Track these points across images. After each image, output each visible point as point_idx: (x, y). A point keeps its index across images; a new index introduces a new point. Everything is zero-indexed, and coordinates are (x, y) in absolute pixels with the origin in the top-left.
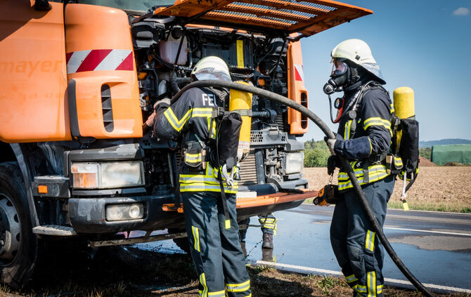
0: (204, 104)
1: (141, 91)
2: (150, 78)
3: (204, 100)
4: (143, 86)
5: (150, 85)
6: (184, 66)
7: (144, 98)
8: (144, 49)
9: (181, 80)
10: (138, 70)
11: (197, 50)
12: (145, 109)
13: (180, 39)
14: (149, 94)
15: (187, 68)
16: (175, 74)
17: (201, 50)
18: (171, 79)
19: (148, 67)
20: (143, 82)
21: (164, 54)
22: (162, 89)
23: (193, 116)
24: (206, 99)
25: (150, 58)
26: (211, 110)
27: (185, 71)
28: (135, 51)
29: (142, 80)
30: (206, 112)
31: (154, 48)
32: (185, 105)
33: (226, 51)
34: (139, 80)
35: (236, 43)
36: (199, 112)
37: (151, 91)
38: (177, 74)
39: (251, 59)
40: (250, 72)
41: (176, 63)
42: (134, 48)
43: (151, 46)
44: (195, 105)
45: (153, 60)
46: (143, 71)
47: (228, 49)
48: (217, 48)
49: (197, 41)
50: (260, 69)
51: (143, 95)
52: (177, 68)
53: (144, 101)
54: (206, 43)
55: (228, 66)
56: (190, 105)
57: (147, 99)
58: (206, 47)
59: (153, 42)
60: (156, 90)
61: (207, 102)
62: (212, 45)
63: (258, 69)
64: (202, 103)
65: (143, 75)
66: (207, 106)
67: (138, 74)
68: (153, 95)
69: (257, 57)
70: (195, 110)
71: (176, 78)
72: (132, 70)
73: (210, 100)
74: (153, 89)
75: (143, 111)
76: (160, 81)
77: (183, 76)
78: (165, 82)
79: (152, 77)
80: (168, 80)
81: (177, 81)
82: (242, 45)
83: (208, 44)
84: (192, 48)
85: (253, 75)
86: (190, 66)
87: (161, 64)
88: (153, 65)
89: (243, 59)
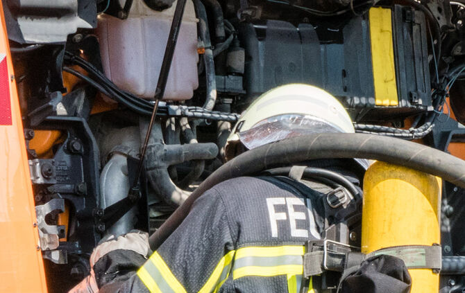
0: (275, 233)
1: (42, 193)
2: (70, 151)
3: (274, 217)
4: (46, 175)
5: (72, 175)
6: (188, 103)
7: (50, 219)
8: (48, 50)
9: (179, 155)
10: (27, 124)
11: (232, 47)
12: (56, 257)
13: (171, 12)
14: (70, 206)
15: (199, 111)
16: (158, 133)
17: (244, 45)
18: (143, 151)
19: (61, 110)
20: (48, 162)
21: (118, 62)
22: (114, 187)
23: (238, 274)
24: (283, 216)
25: (68, 80)
26: (299, 250)
27: (191, 120)
28: (14, 56)
29: (41, 156)
30: (280, 261)
31: (82, 44)
32: (211, 241)
33: (335, 49)
34: (31, 156)
35: (366, 17)
36: (257, 261)
37: (77, 194)
38: (166, 131)
39: (422, 71)
40: (419, 117)
41: (160, 95)
42: (12, 44)
43: (70, 36)
44: (244, 237)
45: (80, 85)
46: (47, 125)
47: (339, 39)
48: (300, 37)
49: (229, 16)
50: (455, 106)
51: (46, 209)
52: (164, 114)
53: (52, 229)
54: (262, 21)
55: (343, 100)
56: (227, 238)
57: (63, 220)
58: (261, 34)
59: (78, 23)
60: (92, 192)
61: (284, 226)
62: (285, 26)
63: (446, 108)
64: (267, 229)
65: (46, 138)
66: (285, 238)
67: (29, 138)
68: (81, 206)
69: (443, 65)
70: (244, 253)
71: (160, 147)
72: (9, 122)
73: (295, 216)
74: (82, 187)
75: (48, 264)
76: (107, 157)
77: (184, 139)
78: (123, 161)
79: (77, 146)
80: (134, 154)
81: (166, 157)
82: (388, 26)
83: (273, 25)
84: (214, 40)
85: (429, 127)
86: (211, 104)
87: (107, 99)
88: (80, 101)
89: (392, 75)
